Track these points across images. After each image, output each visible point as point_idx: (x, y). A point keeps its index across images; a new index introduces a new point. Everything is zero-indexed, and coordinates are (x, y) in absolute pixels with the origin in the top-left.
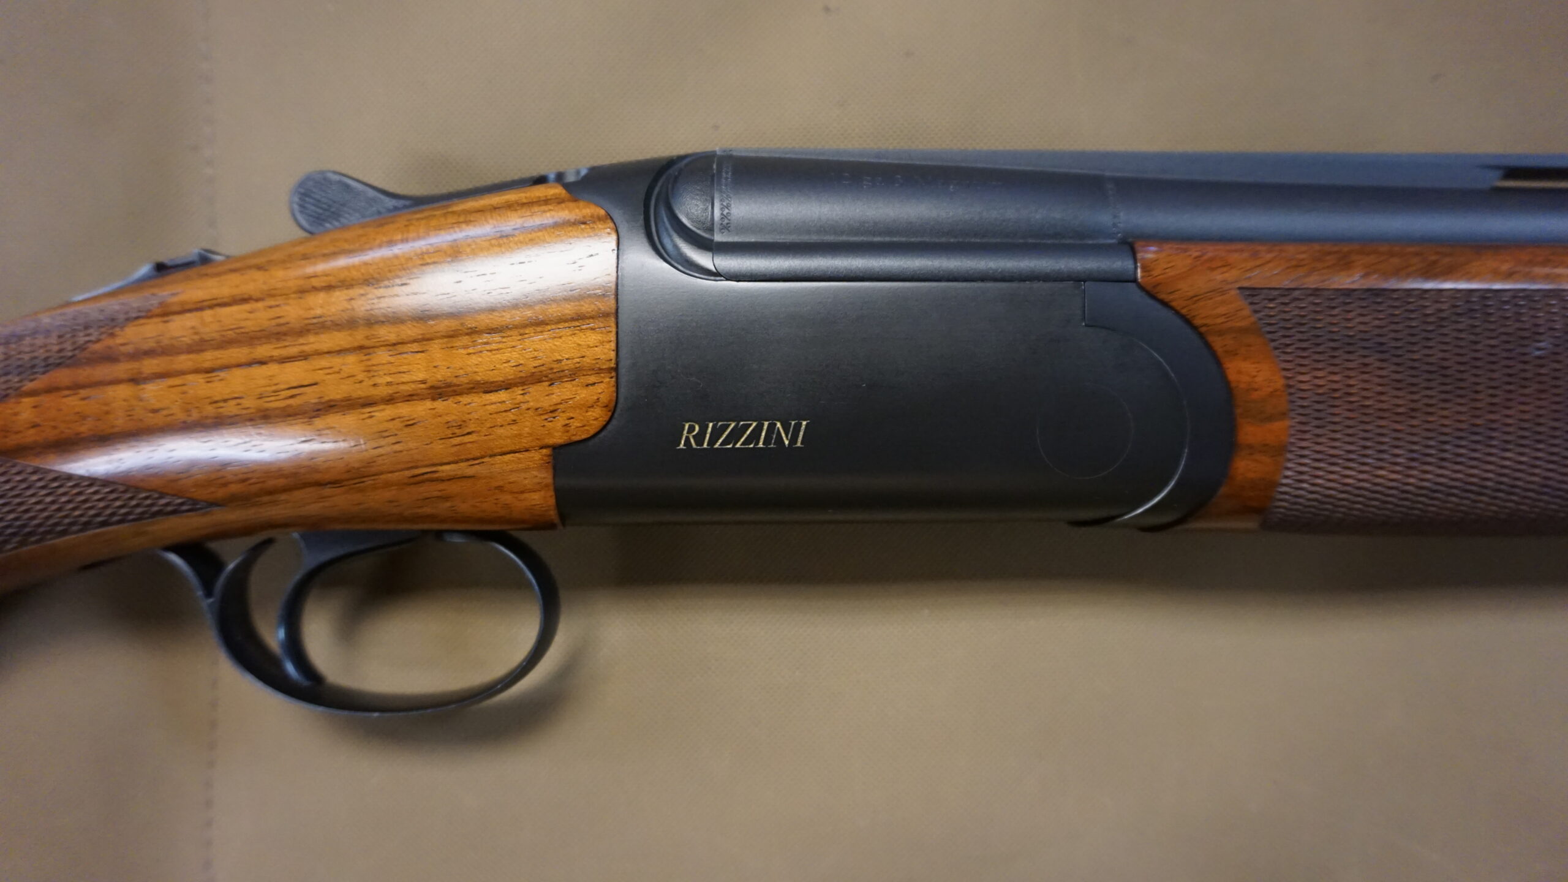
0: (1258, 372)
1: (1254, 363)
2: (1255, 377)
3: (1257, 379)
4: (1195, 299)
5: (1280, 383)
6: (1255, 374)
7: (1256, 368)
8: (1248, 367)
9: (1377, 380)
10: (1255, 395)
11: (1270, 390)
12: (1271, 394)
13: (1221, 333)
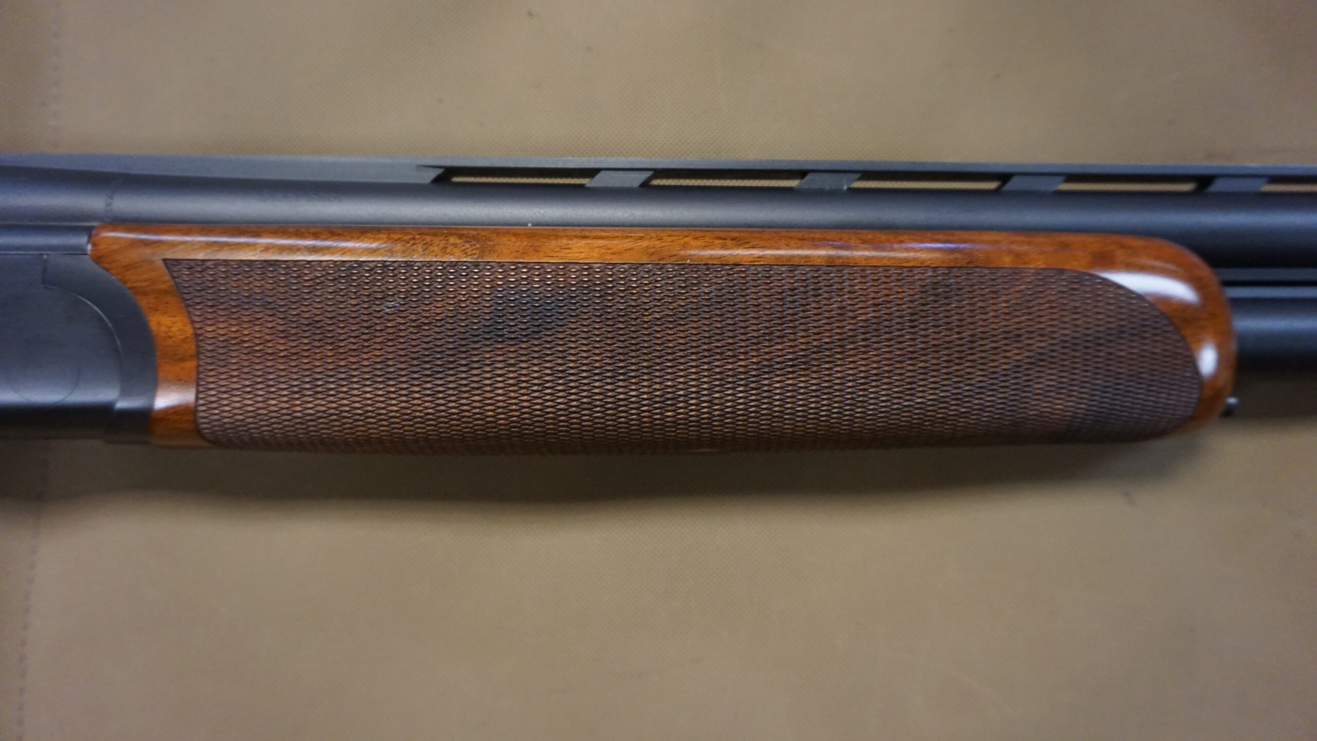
0: (173, 323)
1: (170, 317)
2: (170, 327)
3: (173, 329)
4: (128, 267)
5: (189, 331)
6: (171, 325)
7: (171, 321)
8: (166, 320)
9: (268, 331)
10: (170, 342)
11: (182, 337)
12: (184, 340)
13: (145, 294)
